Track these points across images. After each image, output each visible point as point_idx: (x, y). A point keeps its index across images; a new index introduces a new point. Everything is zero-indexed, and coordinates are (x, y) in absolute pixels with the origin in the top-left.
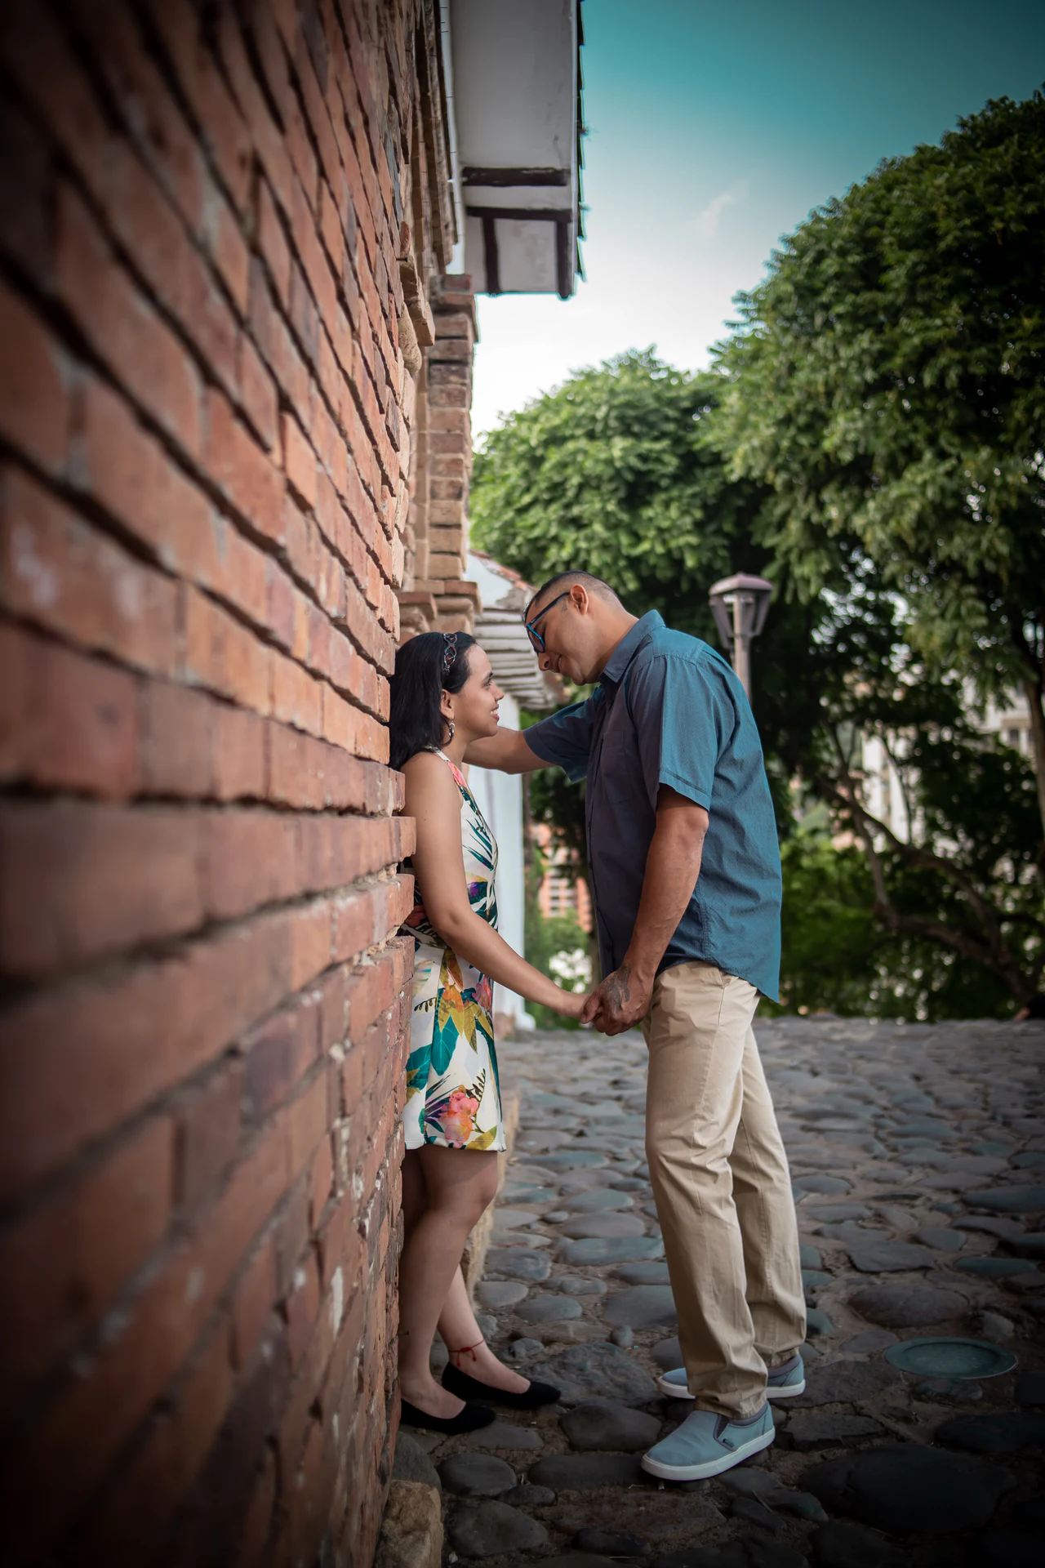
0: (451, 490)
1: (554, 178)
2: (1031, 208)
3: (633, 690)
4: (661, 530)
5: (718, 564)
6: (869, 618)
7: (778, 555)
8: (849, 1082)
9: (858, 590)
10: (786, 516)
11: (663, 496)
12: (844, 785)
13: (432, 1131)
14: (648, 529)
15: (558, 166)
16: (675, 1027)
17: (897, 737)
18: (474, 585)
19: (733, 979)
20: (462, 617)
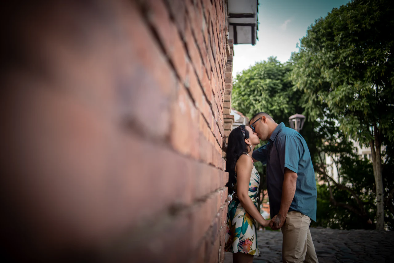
0: (227, 92)
1: (251, 16)
2: (372, 22)
3: (277, 143)
4: (278, 103)
5: (292, 112)
6: (328, 125)
7: (306, 109)
8: (328, 244)
9: (325, 118)
10: (308, 99)
11: (279, 94)
12: (322, 168)
13: (240, 249)
14: (275, 103)
15: (252, 13)
16: (290, 228)
17: (336, 156)
18: (233, 116)
19: (304, 215)
20: (230, 124)
